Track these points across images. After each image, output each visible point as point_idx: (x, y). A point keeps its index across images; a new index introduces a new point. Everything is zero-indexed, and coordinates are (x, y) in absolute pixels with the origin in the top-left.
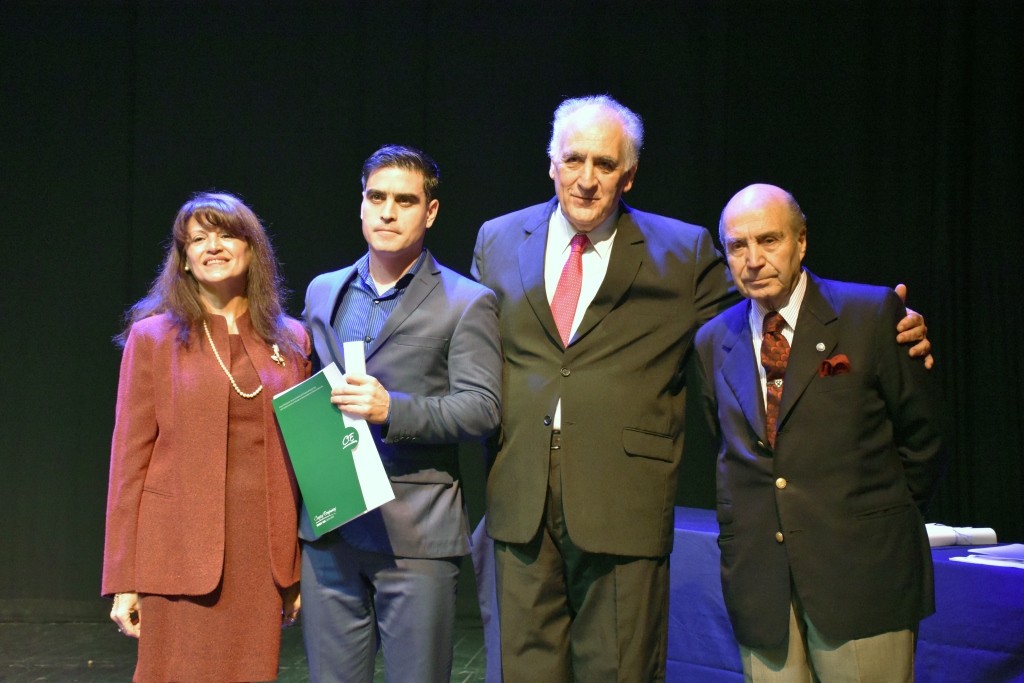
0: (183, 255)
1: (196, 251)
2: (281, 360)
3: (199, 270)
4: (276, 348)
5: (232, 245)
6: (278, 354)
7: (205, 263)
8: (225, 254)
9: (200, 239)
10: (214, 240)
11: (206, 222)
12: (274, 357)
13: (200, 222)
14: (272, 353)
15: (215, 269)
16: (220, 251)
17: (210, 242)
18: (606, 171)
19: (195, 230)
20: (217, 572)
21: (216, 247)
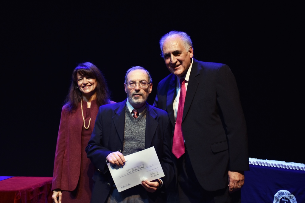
0: (76, 84)
1: (80, 83)
5: (91, 80)
7: (83, 87)
9: (81, 80)
10: (85, 80)
11: (82, 75)
13: (80, 75)
15: (87, 89)
16: (88, 83)
17: (84, 81)
18: (179, 55)
19: (79, 77)
20: (76, 184)
21: (86, 82)
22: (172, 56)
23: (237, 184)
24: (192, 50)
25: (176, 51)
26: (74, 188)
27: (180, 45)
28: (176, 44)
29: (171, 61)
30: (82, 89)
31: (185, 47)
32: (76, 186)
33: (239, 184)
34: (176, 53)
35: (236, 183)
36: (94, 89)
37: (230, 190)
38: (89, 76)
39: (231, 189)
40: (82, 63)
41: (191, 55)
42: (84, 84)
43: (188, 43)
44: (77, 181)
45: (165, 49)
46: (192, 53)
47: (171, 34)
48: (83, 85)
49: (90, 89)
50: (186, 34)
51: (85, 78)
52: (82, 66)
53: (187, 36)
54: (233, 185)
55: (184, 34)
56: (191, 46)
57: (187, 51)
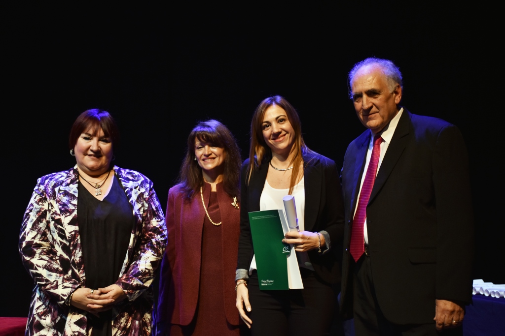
0: (193, 154)
1: (199, 153)
2: (237, 205)
3: (201, 164)
4: (235, 199)
5: (215, 150)
6: (235, 203)
7: (203, 160)
8: (213, 156)
9: (200, 148)
10: (207, 149)
11: (203, 140)
12: (233, 204)
13: (200, 140)
14: (233, 202)
15: (209, 163)
16: (211, 154)
17: (205, 150)
18: (376, 96)
19: (198, 143)
20: (192, 314)
21: (208, 152)
22: (365, 96)
23: (449, 317)
24: (400, 90)
25: (372, 89)
26: (188, 322)
27: (379, 81)
28: (373, 79)
29: (362, 105)
30: (201, 163)
31: (387, 84)
32: (192, 318)
33: (454, 318)
34: (372, 93)
35: (447, 315)
36: (219, 164)
37: (437, 325)
38: (213, 142)
39: (440, 324)
40: (205, 121)
41: (397, 99)
42: (205, 155)
43: (394, 79)
44: (194, 309)
45: (355, 86)
46: (400, 95)
47: (368, 63)
48: (203, 157)
49: (213, 163)
50: (392, 63)
51: (207, 147)
52: (204, 126)
53: (394, 67)
54: (443, 317)
55: (389, 63)
56: (399, 83)
57: (390, 92)
